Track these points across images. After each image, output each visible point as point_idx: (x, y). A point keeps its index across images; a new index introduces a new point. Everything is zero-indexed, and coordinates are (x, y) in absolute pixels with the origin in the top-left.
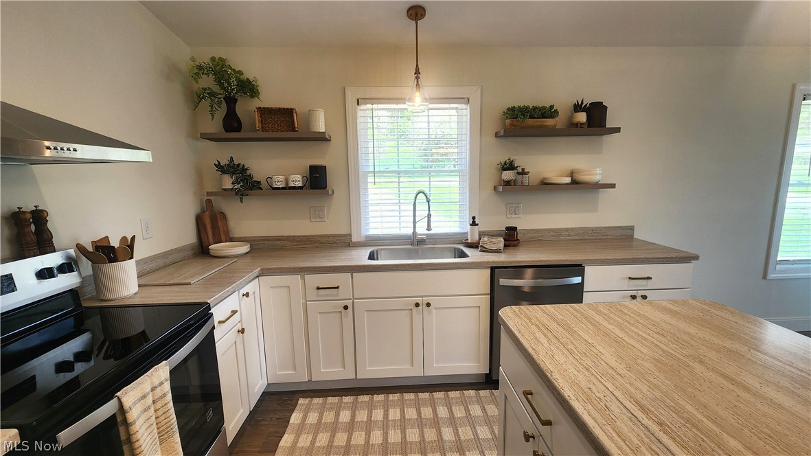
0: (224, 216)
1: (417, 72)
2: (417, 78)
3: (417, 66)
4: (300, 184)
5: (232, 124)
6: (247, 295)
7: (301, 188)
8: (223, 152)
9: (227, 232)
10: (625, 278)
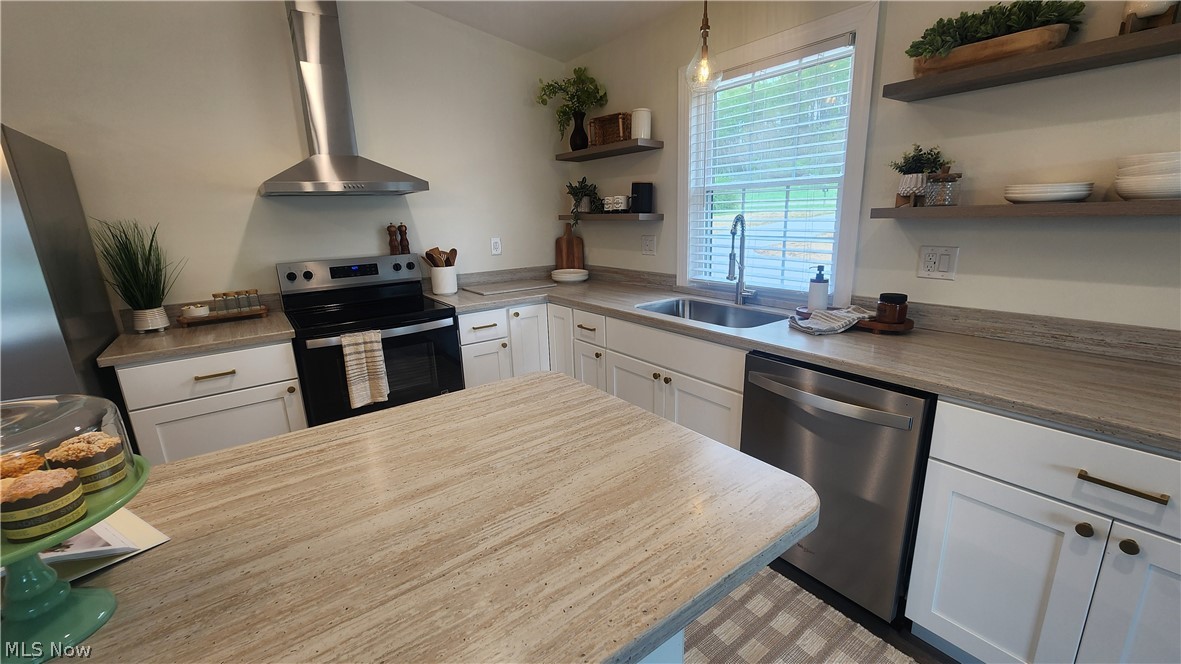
0: (581, 242)
1: (706, 25)
2: (705, 36)
3: (705, 14)
4: (622, 207)
5: (579, 141)
6: (517, 314)
7: (624, 211)
8: (576, 173)
9: (583, 258)
10: (1067, 470)
